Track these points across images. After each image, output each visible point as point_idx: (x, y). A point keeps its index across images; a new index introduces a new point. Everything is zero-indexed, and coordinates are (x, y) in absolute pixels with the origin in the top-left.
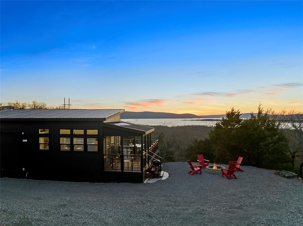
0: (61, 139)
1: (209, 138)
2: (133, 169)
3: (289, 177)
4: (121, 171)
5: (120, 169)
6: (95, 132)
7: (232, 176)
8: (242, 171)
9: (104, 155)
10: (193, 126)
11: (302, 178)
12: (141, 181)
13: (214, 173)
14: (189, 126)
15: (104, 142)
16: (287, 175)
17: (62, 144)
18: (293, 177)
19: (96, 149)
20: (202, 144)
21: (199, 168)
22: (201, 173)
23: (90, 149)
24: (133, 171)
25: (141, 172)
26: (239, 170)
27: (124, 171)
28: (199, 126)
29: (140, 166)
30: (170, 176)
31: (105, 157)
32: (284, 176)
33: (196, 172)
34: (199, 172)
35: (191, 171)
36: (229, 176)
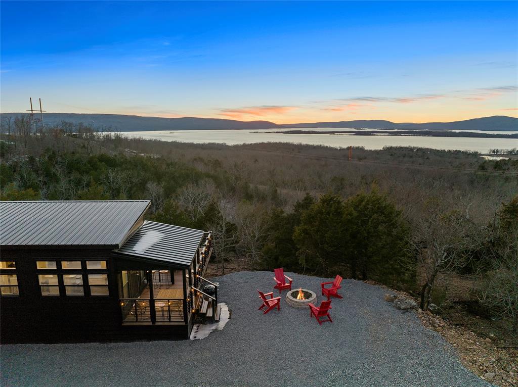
0: (40, 277)
2: (172, 320)
3: (405, 309)
4: (151, 324)
5: (150, 320)
6: (102, 265)
8: (341, 297)
9: (120, 301)
11: (423, 310)
12: (185, 336)
15: (120, 282)
16: (402, 307)
17: (42, 286)
19: (105, 292)
22: (279, 309)
23: (94, 292)
24: (172, 324)
25: (184, 324)
27: (157, 324)
29: (182, 313)
30: (232, 317)
31: (122, 304)
32: (399, 308)
33: (271, 309)
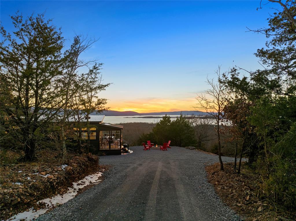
1: (152, 132)
3: (191, 149)
4: (109, 149)
7: (165, 149)
8: (170, 148)
9: (99, 141)
10: (135, 123)
11: (198, 149)
12: (120, 154)
13: (157, 149)
14: (131, 123)
16: (191, 148)
18: (194, 149)
19: (95, 138)
20: (148, 136)
21: (148, 147)
22: (150, 150)
23: (91, 138)
24: (116, 149)
25: (120, 149)
26: (169, 147)
27: (111, 149)
28: (141, 123)
30: (134, 151)
32: (190, 149)
33: (147, 149)
34: (149, 149)
35: (145, 149)
36: (164, 149)
